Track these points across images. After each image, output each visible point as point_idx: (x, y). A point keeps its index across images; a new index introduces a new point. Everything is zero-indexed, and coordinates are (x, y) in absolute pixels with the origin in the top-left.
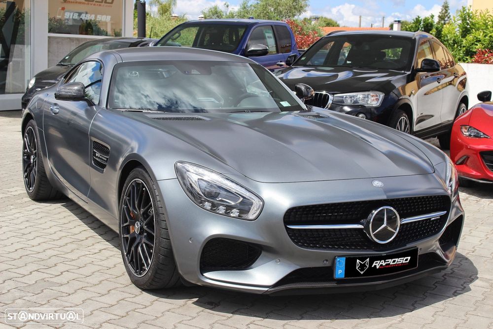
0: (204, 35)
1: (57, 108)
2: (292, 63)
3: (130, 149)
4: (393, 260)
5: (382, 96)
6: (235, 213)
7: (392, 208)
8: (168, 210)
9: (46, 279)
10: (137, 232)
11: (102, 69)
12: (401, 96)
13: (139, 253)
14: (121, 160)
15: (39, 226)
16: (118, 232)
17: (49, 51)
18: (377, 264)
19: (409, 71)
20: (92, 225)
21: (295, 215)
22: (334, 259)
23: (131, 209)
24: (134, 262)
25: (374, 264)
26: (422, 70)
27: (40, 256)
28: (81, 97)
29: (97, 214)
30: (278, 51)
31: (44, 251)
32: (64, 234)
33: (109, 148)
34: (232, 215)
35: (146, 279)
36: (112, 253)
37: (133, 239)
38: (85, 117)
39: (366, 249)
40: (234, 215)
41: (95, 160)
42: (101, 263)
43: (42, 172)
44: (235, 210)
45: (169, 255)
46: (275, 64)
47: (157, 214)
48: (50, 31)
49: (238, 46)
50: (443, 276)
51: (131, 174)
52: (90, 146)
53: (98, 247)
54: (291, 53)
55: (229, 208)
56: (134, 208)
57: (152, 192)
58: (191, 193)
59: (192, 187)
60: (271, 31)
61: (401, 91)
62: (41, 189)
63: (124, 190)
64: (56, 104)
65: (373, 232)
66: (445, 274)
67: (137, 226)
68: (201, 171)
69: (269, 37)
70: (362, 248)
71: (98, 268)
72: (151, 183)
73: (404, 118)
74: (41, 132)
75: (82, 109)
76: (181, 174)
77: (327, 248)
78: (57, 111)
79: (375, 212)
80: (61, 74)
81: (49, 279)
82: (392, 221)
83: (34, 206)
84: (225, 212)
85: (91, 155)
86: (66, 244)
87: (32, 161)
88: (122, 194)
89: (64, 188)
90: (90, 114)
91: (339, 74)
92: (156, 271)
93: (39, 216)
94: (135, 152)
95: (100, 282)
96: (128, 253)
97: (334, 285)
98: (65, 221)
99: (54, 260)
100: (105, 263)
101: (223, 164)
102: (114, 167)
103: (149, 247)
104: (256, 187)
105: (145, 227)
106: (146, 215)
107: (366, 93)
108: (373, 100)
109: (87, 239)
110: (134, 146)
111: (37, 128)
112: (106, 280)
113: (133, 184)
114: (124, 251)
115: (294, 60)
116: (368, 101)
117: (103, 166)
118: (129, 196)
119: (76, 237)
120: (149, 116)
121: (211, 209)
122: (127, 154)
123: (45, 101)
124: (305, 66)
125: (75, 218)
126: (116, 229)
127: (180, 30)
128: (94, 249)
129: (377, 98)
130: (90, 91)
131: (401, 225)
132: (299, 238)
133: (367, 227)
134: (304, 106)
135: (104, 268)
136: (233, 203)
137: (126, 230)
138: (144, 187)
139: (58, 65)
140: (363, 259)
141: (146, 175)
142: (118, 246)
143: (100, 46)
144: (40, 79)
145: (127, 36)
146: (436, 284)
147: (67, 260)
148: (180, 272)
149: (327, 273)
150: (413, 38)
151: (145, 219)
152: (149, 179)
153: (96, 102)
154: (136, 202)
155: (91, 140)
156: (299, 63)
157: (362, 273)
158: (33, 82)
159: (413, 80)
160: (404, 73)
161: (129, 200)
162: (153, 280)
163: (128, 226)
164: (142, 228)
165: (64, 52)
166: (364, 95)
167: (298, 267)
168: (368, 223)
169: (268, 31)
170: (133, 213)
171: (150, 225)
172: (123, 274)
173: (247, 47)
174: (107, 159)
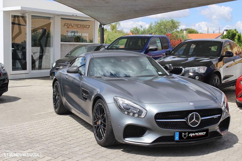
0: (130, 42)
1: (67, 76)
2: (168, 54)
3: (97, 92)
4: (198, 133)
5: (206, 68)
6: (136, 115)
7: (197, 113)
8: (111, 115)
9: (65, 143)
10: (100, 124)
11: (85, 60)
12: (215, 68)
13: (100, 132)
14: (93, 97)
15: (61, 124)
16: (92, 125)
17: (61, 50)
18: (191, 135)
19: (219, 57)
20: (82, 123)
21: (158, 116)
22: (175, 133)
23: (97, 115)
24: (98, 136)
25: (190, 135)
26: (225, 56)
27: (62, 134)
28: (77, 72)
29: (84, 118)
30: (162, 49)
31: (63, 133)
32: (71, 127)
33: (89, 92)
34: (135, 116)
35: (103, 142)
36: (90, 134)
37: (98, 127)
38: (79, 80)
39: (187, 129)
40: (136, 116)
41: (83, 97)
42: (86, 137)
43: (61, 102)
44: (136, 114)
45: (112, 132)
46: (161, 54)
47: (107, 116)
48: (61, 41)
49: (144, 47)
50: (223, 142)
51: (97, 102)
52: (81, 91)
53: (84, 131)
54: (169, 49)
55: (134, 114)
56: (98, 115)
57: (105, 108)
58: (120, 108)
59: (120, 106)
60: (159, 40)
61: (215, 66)
62: (61, 109)
63: (94, 108)
64: (67, 75)
65: (190, 122)
66: (224, 141)
67: (100, 121)
68: (123, 100)
69: (158, 43)
70: (186, 128)
71: (84, 139)
72: (105, 105)
73: (217, 77)
74: (61, 86)
75: (77, 77)
76: (116, 101)
77: (172, 128)
78: (68, 77)
79: (190, 115)
80: (67, 61)
81: (66, 143)
82: (197, 118)
83: (58, 116)
84: (133, 115)
85: (81, 95)
86: (72, 130)
87: (57, 98)
88: (94, 110)
89: (70, 108)
90: (81, 79)
91: (188, 58)
92: (107, 138)
93: (60, 120)
94: (99, 93)
95: (86, 144)
96: (96, 132)
97: (175, 143)
98: (71, 122)
99: (67, 136)
100: (87, 137)
101: (132, 97)
102: (90, 99)
103: (104, 130)
104: (144, 106)
105: (102, 122)
106: (103, 117)
107: (199, 67)
108: (202, 70)
109: (80, 128)
110: (98, 91)
111: (59, 84)
112: (88, 143)
113: (98, 105)
114: (95, 131)
115: (169, 53)
116: (200, 70)
117: (86, 99)
118: (96, 110)
119: (76, 128)
120: (104, 79)
121: (127, 114)
122: (95, 94)
123: (63, 74)
124: (174, 55)
125: (75, 121)
126: (91, 124)
127: (119, 40)
128: (83, 132)
129: (204, 69)
130: (81, 69)
131: (201, 120)
132: (161, 125)
133: (187, 121)
134: (168, 74)
135: (87, 139)
136: (135, 112)
137: (95, 123)
138: (102, 106)
139: (65, 57)
140: (185, 133)
141: (103, 102)
142: (93, 131)
143: (84, 48)
144: (58, 63)
145: (95, 43)
146: (219, 145)
147: (72, 136)
148: (116, 139)
149: (172, 138)
150: (222, 42)
151: (102, 119)
152: (104, 103)
153: (83, 74)
154: (99, 112)
155: (81, 89)
156: (171, 54)
157: (185, 138)
158: (55, 64)
159: (221, 61)
160: (217, 58)
161: (96, 112)
162: (106, 142)
163: (96, 122)
164: (101, 122)
165: (68, 50)
166: (198, 68)
167: (161, 136)
168: (188, 119)
169: (158, 40)
170: (98, 116)
171: (105, 121)
172: (94, 141)
173: (148, 47)
174: (88, 96)
